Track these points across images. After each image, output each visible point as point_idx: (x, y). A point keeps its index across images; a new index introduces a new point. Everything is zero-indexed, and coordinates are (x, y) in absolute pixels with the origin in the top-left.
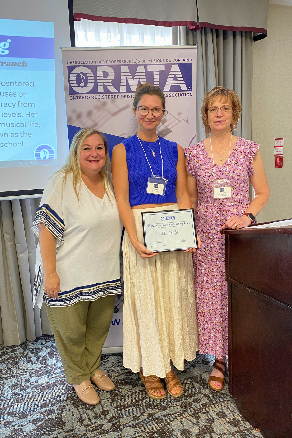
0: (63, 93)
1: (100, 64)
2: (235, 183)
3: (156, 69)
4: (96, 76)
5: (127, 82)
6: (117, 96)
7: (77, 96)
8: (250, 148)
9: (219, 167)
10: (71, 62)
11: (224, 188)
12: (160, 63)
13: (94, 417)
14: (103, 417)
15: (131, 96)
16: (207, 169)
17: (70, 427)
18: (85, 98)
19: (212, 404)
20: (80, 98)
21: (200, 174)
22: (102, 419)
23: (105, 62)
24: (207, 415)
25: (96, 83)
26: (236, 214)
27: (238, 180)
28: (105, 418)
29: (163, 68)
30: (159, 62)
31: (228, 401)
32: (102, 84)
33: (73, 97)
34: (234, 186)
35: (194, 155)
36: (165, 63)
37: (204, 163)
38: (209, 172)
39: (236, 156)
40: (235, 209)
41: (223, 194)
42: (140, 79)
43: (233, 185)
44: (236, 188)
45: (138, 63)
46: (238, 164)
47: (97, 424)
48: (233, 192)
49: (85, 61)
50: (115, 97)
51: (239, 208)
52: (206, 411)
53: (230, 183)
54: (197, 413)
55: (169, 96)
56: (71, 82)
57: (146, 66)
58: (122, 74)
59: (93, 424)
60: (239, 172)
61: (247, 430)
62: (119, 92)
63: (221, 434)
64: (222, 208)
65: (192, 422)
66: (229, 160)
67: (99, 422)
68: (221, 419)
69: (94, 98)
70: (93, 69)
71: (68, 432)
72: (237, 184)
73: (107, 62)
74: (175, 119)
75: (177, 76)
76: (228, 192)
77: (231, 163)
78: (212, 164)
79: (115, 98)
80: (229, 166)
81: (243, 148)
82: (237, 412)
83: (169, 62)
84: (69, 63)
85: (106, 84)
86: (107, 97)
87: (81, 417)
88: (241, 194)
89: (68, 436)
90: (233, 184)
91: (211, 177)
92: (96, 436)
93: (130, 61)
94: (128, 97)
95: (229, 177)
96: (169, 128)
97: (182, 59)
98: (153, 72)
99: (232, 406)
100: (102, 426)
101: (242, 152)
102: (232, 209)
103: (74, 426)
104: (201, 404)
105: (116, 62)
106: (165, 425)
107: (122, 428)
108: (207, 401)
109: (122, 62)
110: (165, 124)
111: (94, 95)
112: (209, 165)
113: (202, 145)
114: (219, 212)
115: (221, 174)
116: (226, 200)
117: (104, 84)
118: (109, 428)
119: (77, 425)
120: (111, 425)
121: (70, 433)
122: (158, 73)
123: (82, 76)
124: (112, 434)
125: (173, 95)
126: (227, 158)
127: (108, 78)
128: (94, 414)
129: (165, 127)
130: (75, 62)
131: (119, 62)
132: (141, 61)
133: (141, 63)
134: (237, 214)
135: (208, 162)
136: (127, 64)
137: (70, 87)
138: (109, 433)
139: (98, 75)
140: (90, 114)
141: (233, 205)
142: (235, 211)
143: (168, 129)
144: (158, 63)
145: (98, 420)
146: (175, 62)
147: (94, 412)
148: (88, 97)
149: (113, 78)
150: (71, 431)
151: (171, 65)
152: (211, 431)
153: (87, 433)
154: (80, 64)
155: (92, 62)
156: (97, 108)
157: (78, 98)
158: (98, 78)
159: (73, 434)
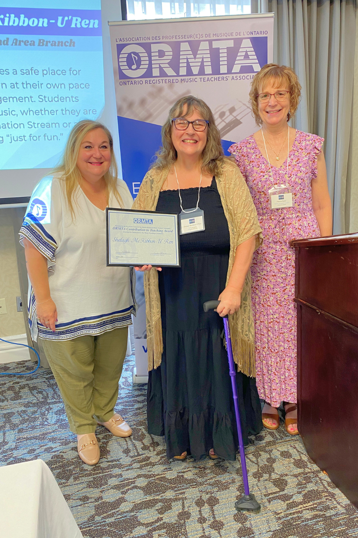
0: (112, 78)
1: (155, 41)
2: (297, 189)
3: (223, 46)
4: (150, 56)
5: (188, 63)
6: (176, 79)
7: (128, 81)
8: (313, 144)
9: (277, 169)
10: (120, 39)
11: (283, 196)
12: (228, 37)
13: (142, 448)
14: (151, 448)
15: (192, 80)
16: (262, 172)
17: (114, 457)
18: (137, 83)
19: (277, 443)
20: (132, 83)
21: (253, 179)
22: (150, 451)
23: (161, 38)
24: (270, 454)
25: (150, 64)
26: (298, 228)
27: (301, 185)
28: (154, 451)
29: (231, 44)
30: (226, 36)
31: (296, 440)
32: (158, 66)
33: (124, 82)
34: (296, 192)
35: (244, 154)
36: (235, 37)
37: (258, 165)
38: (265, 176)
39: (297, 154)
40: (297, 222)
41: (282, 202)
42: (203, 58)
43: (294, 192)
44: (299, 194)
45: (201, 39)
46: (300, 165)
47: (144, 456)
48: (295, 200)
49: (138, 38)
50: (173, 81)
51: (302, 220)
52: (268, 450)
53: (291, 188)
54: (258, 451)
55: (239, 78)
56: (121, 64)
57: (210, 42)
58: (181, 53)
59: (140, 455)
60: (303, 175)
61: (312, 473)
62: (178, 75)
63: (282, 474)
64: (281, 221)
65: (250, 460)
66: (289, 160)
67: (147, 453)
68: (285, 459)
69: (148, 82)
70: (147, 47)
71: (112, 461)
72: (299, 190)
73: (163, 38)
74: (246, 107)
75: (249, 53)
76: (288, 201)
77: (291, 164)
78: (268, 165)
79: (173, 83)
80: (289, 167)
81: (304, 144)
82: (305, 453)
83: (238, 37)
84: (118, 40)
85: (162, 66)
86: (164, 81)
87: (128, 448)
88: (303, 202)
89: (111, 466)
90: (295, 190)
91: (268, 183)
92: (141, 468)
93: (191, 36)
94: (189, 81)
95: (291, 181)
96: (239, 119)
97: (255, 32)
98: (219, 49)
99: (300, 446)
100: (149, 458)
101: (303, 149)
102: (294, 223)
103: (119, 456)
104: (264, 441)
105: (174, 38)
106: (220, 461)
107: (171, 462)
108: (272, 439)
109: (181, 37)
110: (233, 114)
111: (148, 79)
112: (264, 167)
113: (253, 140)
114: (278, 226)
115: (281, 178)
116: (285, 211)
117: (160, 66)
118: (157, 460)
119: (123, 456)
120: (159, 457)
121: (114, 463)
122: (225, 51)
123: (134, 57)
124: (159, 466)
125: (244, 78)
126: (286, 158)
127: (165, 58)
128: (143, 446)
129: (233, 117)
130: (125, 39)
131: (178, 37)
132: (204, 36)
133: (204, 38)
134: (300, 227)
135: (262, 163)
136: (187, 39)
137: (120, 71)
138: (156, 466)
139: (153, 54)
140: (143, 102)
141: (294, 216)
142: (297, 224)
143: (237, 119)
144: (226, 38)
145: (146, 452)
146: (246, 36)
147: (142, 443)
148: (141, 82)
149: (171, 57)
150: (115, 461)
151: (242, 39)
152: (271, 471)
153: (132, 464)
154: (132, 42)
155: (145, 39)
156: (152, 94)
157: (130, 83)
158: (153, 58)
159: (117, 464)
